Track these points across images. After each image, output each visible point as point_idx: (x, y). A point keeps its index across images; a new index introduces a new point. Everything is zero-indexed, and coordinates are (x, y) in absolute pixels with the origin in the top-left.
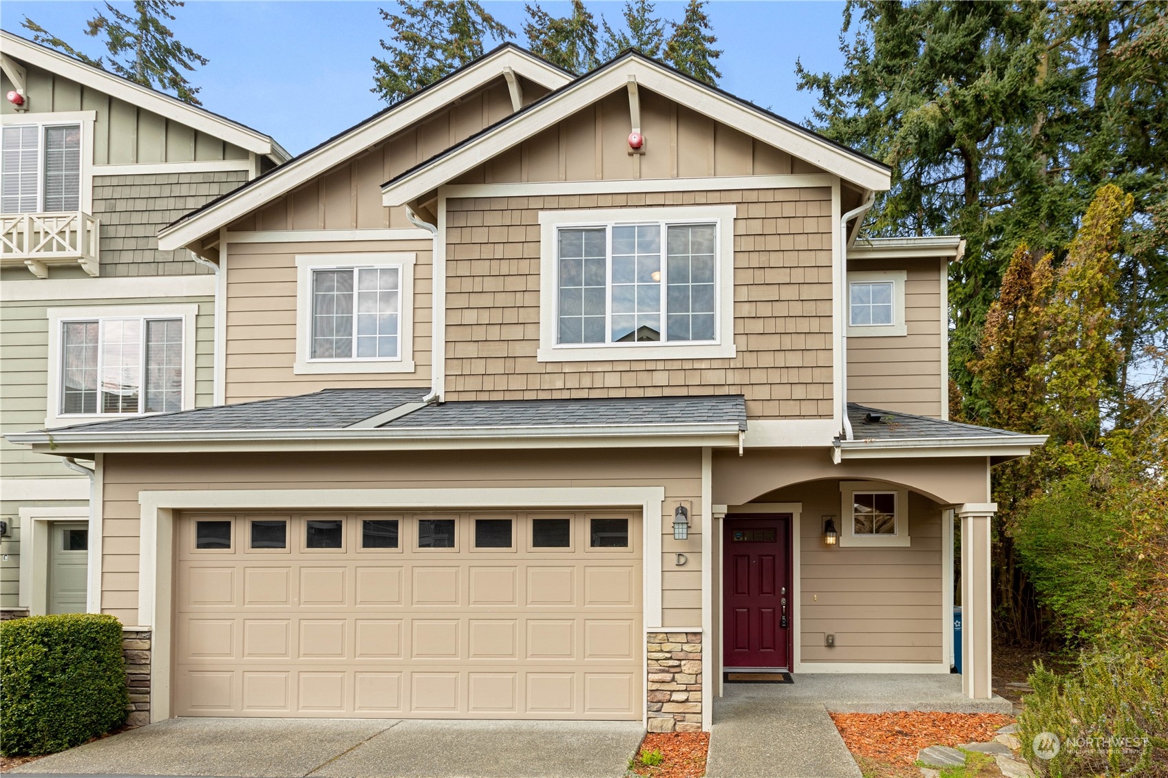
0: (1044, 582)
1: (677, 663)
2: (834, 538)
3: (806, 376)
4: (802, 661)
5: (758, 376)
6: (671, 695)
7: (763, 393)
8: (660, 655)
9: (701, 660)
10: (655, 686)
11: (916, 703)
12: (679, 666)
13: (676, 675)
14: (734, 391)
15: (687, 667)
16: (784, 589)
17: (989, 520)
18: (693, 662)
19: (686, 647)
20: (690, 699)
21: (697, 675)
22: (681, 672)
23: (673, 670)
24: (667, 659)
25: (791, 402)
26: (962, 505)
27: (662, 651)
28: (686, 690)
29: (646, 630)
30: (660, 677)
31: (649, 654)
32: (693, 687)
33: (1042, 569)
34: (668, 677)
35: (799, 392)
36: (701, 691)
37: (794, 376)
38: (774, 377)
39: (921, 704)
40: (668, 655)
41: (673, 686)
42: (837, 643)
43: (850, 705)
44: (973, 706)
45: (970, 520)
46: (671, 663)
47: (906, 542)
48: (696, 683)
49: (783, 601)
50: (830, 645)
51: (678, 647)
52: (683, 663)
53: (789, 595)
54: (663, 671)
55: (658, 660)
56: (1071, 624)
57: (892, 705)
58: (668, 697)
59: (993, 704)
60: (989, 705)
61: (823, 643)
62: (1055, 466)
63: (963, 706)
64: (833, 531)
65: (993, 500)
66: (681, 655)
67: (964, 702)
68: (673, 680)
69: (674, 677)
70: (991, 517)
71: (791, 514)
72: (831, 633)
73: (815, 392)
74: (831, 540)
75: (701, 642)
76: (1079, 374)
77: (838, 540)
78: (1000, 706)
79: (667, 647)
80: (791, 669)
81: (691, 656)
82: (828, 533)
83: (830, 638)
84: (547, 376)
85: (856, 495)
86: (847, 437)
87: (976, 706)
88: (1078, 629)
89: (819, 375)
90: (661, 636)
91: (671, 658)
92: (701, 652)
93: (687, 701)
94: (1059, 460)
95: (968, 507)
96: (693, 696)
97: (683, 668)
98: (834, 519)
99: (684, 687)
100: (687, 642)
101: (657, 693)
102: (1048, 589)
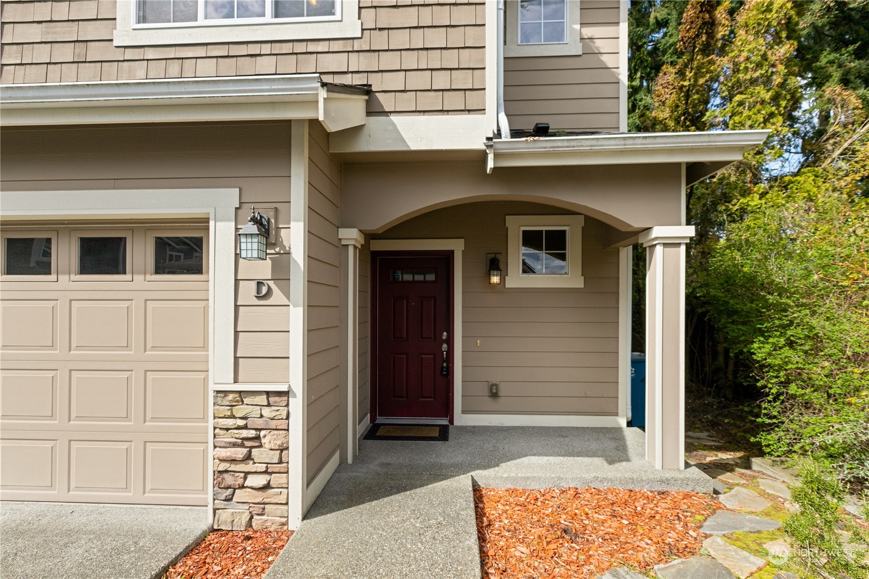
0: (740, 327)
1: (252, 433)
2: (498, 278)
3: (450, 59)
4: (464, 412)
5: (389, 61)
6: (245, 478)
7: (395, 82)
8: (230, 422)
9: (288, 430)
10: (223, 466)
11: (589, 476)
12: (257, 438)
13: (253, 450)
14: (358, 80)
15: (270, 440)
16: (445, 333)
17: (683, 248)
18: (276, 432)
19: (267, 412)
20: (272, 484)
21: (282, 451)
22: (261, 446)
23: (248, 444)
24: (239, 428)
25: (432, 93)
26: (648, 229)
27: (233, 417)
28: (266, 472)
29: (212, 387)
30: (228, 454)
31: (217, 420)
32: (277, 468)
33: (736, 312)
34: (240, 453)
35: (441, 80)
36: (287, 472)
37: (434, 60)
38: (410, 60)
39: (596, 478)
40: (241, 423)
41: (249, 467)
42: (501, 393)
43: (507, 478)
44: (662, 481)
45: (659, 249)
46: (245, 433)
47: (578, 282)
48: (280, 462)
49: (445, 346)
50: (494, 394)
51: (256, 411)
52: (263, 433)
53: (450, 341)
54: (235, 445)
55: (227, 429)
56: (777, 377)
57: (559, 479)
58: (240, 481)
59: (688, 479)
60: (682, 480)
61: (486, 392)
62: (736, 207)
63: (649, 481)
64: (498, 269)
65: (688, 223)
66: (260, 423)
67: (651, 476)
68: (248, 457)
69: (250, 452)
70: (686, 244)
71: (453, 251)
72: (494, 381)
73: (462, 80)
74: (495, 279)
75: (287, 405)
76: (763, 112)
77: (503, 280)
78: (697, 481)
79: (240, 411)
80: (451, 422)
81: (273, 424)
82: (492, 272)
83: (494, 387)
84: (126, 64)
85: (524, 231)
86: (503, 136)
87: (667, 481)
88: (786, 383)
89: (467, 60)
90: (231, 397)
91: (245, 427)
92: (288, 418)
93: (267, 487)
94: (741, 201)
95: (658, 231)
96: (276, 480)
97: (263, 441)
98: (499, 256)
99: (262, 468)
100: (269, 405)
101: (225, 476)
102: (743, 335)
